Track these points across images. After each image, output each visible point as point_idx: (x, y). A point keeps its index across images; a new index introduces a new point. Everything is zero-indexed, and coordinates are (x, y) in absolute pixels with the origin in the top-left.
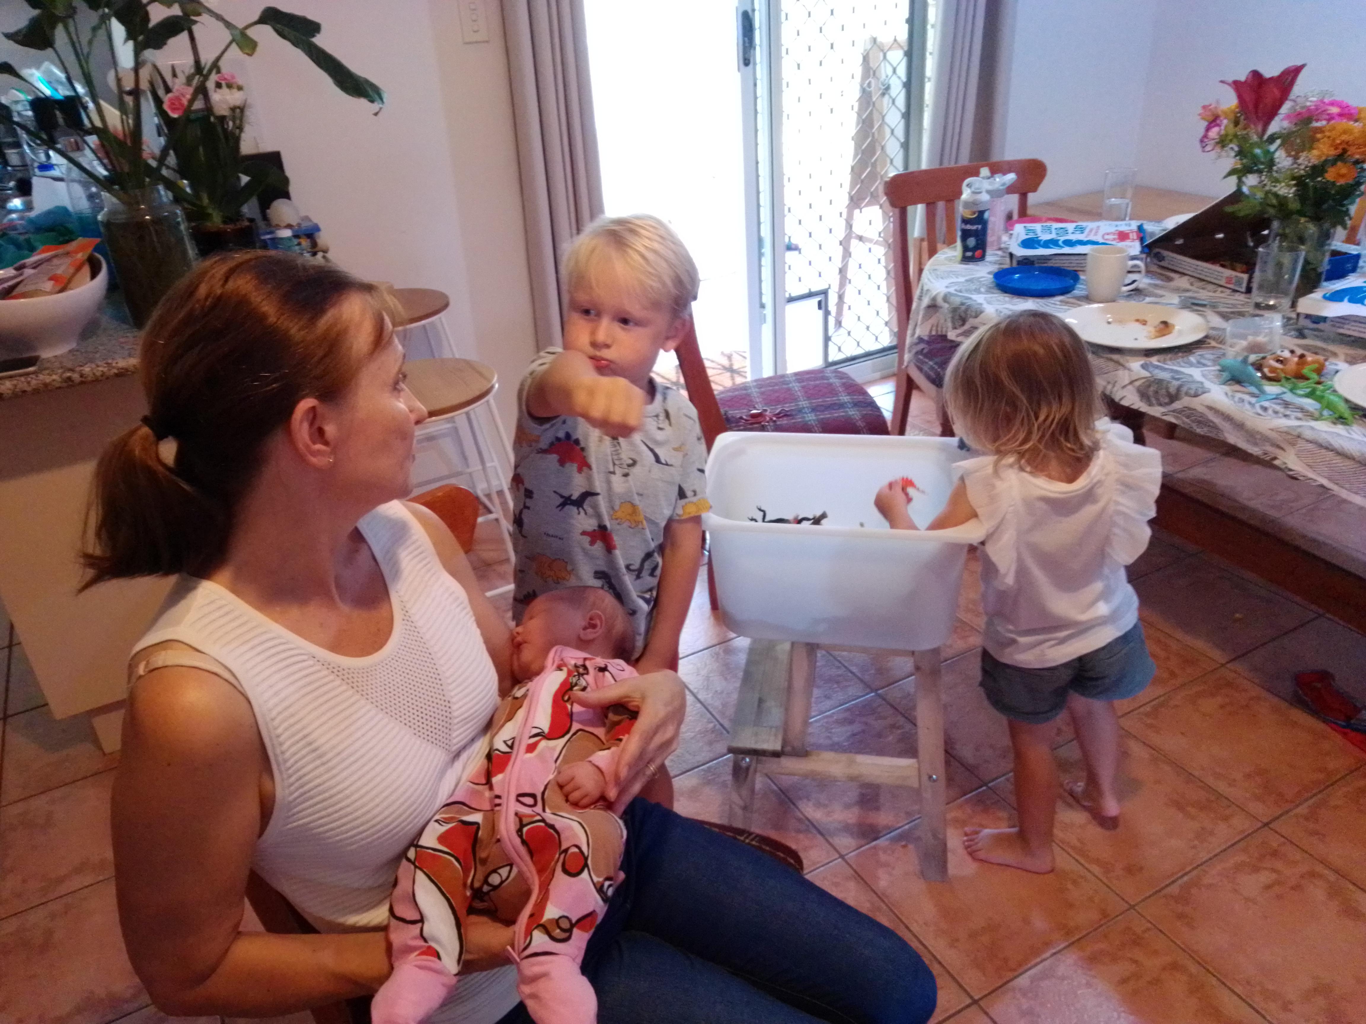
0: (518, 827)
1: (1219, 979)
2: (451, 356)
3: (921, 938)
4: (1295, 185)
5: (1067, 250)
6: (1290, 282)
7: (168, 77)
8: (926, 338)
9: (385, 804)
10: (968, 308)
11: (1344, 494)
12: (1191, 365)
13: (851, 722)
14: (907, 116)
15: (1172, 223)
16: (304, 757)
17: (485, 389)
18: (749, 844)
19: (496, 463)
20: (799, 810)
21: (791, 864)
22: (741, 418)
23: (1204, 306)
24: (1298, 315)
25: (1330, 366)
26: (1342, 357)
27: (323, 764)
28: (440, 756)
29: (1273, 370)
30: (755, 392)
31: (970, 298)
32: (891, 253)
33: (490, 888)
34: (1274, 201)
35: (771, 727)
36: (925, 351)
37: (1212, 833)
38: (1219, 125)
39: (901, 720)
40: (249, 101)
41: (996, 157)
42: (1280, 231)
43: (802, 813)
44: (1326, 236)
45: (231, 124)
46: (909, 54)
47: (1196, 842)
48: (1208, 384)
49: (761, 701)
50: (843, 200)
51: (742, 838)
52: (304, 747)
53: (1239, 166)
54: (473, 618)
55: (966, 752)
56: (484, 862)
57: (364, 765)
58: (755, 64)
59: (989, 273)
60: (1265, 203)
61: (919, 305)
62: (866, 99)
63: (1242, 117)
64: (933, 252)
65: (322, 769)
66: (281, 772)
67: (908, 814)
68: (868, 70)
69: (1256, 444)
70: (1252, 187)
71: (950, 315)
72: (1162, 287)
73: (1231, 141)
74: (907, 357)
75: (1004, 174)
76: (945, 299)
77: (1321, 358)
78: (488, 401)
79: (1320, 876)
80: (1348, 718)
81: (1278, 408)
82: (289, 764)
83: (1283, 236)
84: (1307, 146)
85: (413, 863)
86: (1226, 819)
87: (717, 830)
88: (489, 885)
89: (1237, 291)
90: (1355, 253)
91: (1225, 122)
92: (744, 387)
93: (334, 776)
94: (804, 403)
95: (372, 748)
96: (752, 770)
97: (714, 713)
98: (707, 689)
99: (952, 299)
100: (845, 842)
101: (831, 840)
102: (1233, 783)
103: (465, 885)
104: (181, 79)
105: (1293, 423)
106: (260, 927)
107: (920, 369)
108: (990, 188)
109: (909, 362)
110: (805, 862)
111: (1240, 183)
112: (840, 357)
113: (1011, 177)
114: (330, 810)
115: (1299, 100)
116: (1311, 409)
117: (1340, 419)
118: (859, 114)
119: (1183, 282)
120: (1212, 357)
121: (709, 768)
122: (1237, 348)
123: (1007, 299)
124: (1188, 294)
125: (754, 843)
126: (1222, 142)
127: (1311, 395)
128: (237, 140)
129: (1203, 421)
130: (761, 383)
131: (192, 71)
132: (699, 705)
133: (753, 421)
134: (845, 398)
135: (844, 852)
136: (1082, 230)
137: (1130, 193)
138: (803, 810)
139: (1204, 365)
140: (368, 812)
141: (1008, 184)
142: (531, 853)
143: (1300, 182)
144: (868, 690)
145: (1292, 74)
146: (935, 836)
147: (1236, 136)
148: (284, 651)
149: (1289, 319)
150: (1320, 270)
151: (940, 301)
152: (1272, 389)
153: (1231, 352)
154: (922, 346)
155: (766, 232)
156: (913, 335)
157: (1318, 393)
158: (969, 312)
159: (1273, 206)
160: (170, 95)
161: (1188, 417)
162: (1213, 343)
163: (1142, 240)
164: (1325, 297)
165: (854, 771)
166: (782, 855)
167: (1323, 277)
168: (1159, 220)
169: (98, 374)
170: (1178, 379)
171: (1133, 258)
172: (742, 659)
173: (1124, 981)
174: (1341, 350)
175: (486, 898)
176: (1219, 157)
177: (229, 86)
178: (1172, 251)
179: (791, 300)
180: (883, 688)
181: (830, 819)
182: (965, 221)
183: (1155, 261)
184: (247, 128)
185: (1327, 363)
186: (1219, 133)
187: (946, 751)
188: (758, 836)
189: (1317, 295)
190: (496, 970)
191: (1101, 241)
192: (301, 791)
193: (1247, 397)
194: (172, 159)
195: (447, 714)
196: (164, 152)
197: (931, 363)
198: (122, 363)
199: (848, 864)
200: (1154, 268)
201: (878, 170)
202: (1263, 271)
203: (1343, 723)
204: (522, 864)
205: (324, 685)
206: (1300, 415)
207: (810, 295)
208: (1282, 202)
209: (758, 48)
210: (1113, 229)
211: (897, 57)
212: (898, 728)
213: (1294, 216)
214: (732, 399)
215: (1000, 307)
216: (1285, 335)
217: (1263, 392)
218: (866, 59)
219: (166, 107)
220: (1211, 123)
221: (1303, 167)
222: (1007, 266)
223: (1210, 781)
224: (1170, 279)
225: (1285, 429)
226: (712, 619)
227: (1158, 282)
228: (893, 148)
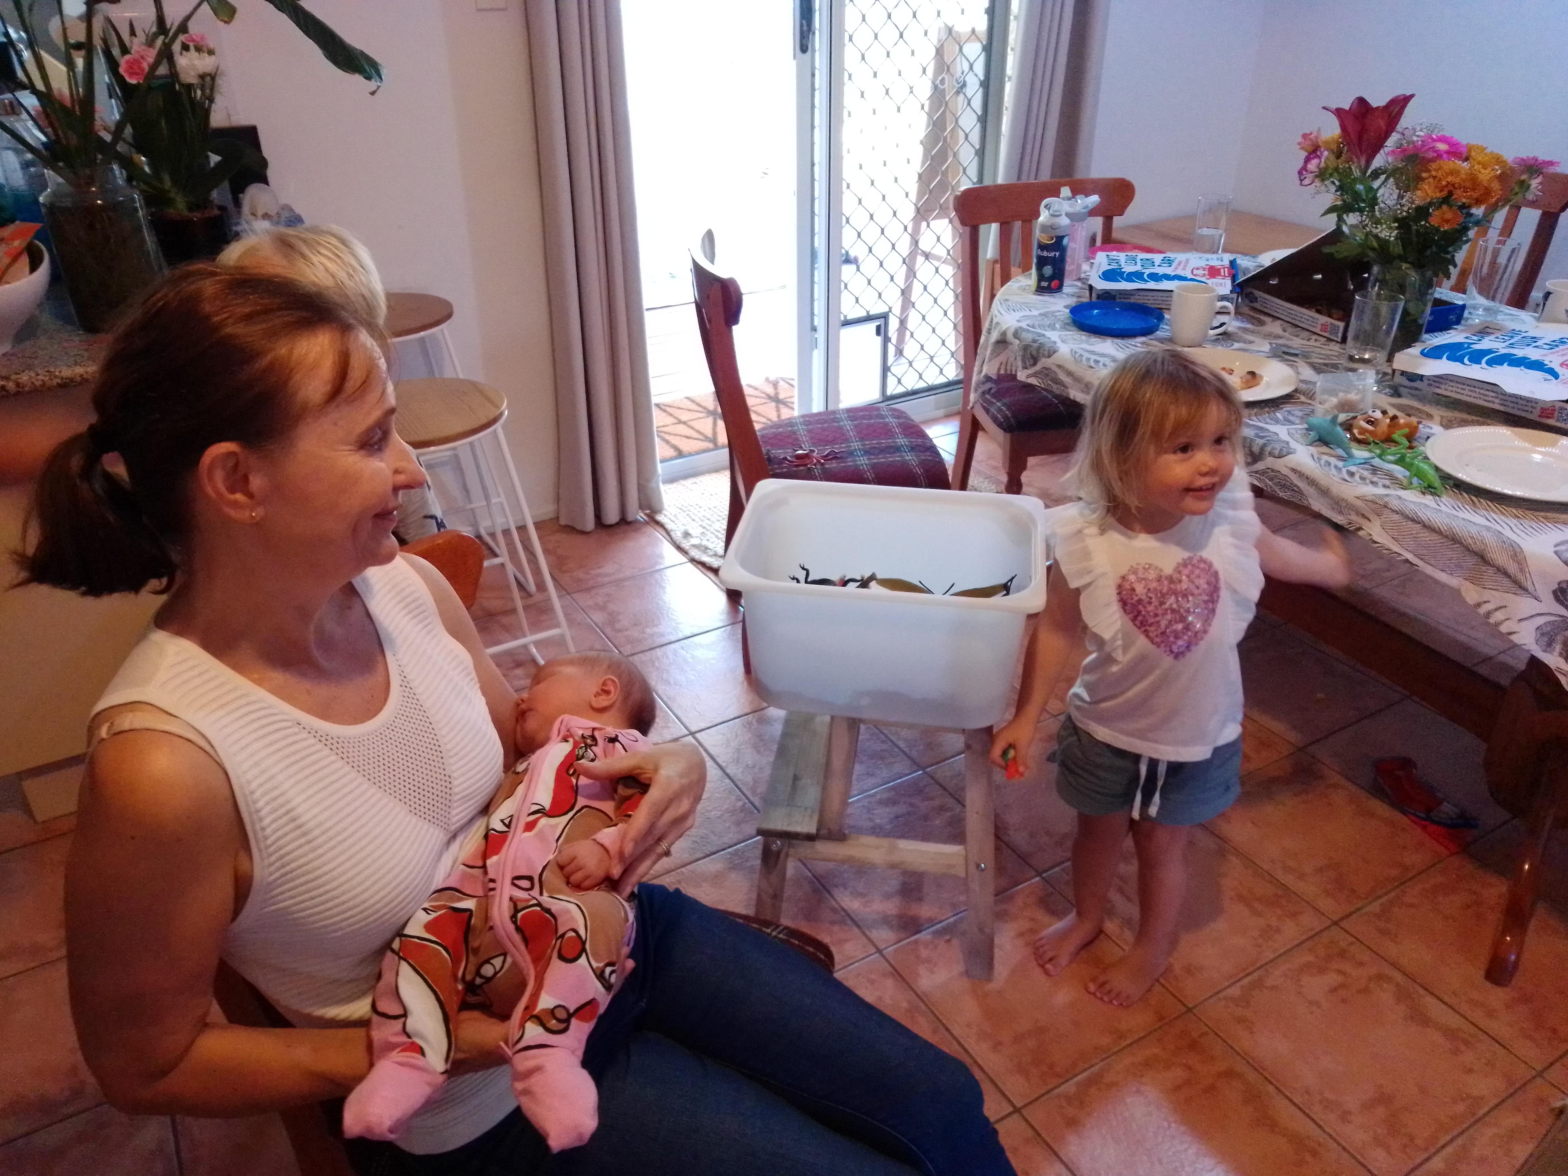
0: (512, 912)
1: (1276, 1088)
2: (454, 376)
3: (961, 1040)
4: (1397, 228)
5: (1152, 285)
6: (1388, 332)
7: (126, 36)
8: (994, 377)
9: (376, 887)
10: (1041, 346)
11: (1429, 570)
12: (1277, 421)
13: (895, 803)
14: (983, 120)
15: (1268, 259)
16: (286, 834)
17: (492, 416)
18: (775, 937)
19: (502, 499)
20: (835, 900)
21: (821, 959)
22: (785, 459)
23: (1296, 355)
24: (1394, 371)
25: (1423, 430)
26: (1437, 419)
27: (309, 842)
28: (437, 836)
29: (1363, 431)
30: (801, 430)
31: (1044, 335)
32: (960, 273)
33: (483, 980)
34: (1375, 244)
35: (806, 809)
36: (993, 391)
37: (1278, 931)
38: (1319, 157)
39: (950, 802)
40: (222, 67)
41: (1079, 175)
42: (1380, 277)
43: (838, 903)
44: (1429, 285)
45: (199, 93)
46: (988, 49)
47: (1260, 941)
48: (1293, 444)
49: (796, 778)
50: (908, 212)
51: (769, 931)
52: (287, 824)
53: (1339, 203)
54: (478, 685)
55: (1019, 838)
56: (476, 951)
57: (354, 844)
58: (814, 51)
59: (1066, 307)
60: (1364, 245)
61: (987, 340)
62: (938, 96)
63: (1346, 148)
64: (1006, 278)
65: (307, 848)
66: (260, 850)
67: (954, 906)
68: (942, 64)
69: (1341, 512)
70: (1352, 227)
71: (1021, 353)
72: (1253, 332)
73: (1331, 175)
74: (972, 397)
75: (1087, 196)
76: (1016, 335)
77: (1414, 420)
78: (495, 431)
79: (1389, 979)
80: (1429, 810)
81: (1366, 474)
82: (269, 842)
83: (1383, 283)
84: (1412, 185)
85: (397, 954)
86: (1294, 915)
87: (741, 921)
88: (482, 977)
89: (1332, 340)
90: (1460, 303)
91: (1326, 153)
92: (790, 423)
93: (320, 856)
94: (856, 445)
95: (362, 827)
96: (782, 855)
97: (744, 789)
98: (738, 762)
99: (1024, 335)
100: (884, 935)
101: (867, 932)
102: (1302, 876)
103: (455, 976)
104: (141, 37)
105: (1380, 491)
106: (223, 1020)
107: (987, 411)
108: (1070, 210)
109: (975, 403)
110: (837, 958)
111: (1340, 219)
112: (900, 390)
113: (1094, 199)
114: (315, 893)
115: (1406, 132)
116: (1400, 476)
117: (1429, 489)
118: (930, 115)
119: (1275, 327)
120: (1300, 414)
121: (735, 850)
122: (1327, 406)
123: (1084, 338)
124: (1280, 341)
125: (781, 936)
126: (1322, 175)
127: (1400, 461)
128: (207, 113)
129: (1286, 485)
130: (810, 420)
131: (154, 29)
132: (727, 781)
133: (798, 462)
134: (901, 441)
135: (882, 946)
136: (1170, 262)
137: (1223, 222)
138: (838, 899)
139: (1293, 423)
140: (357, 896)
141: (1091, 206)
142: (526, 940)
143: (1403, 224)
144: (916, 768)
145: (1399, 104)
146: (981, 930)
147: (1336, 169)
148: (265, 716)
149: (1385, 374)
150: (1420, 321)
151: (1010, 337)
152: (1360, 453)
153: (1320, 409)
154: (988, 385)
155: (820, 242)
156: (980, 372)
157: (1408, 460)
158: (1041, 351)
159: (1373, 249)
160: (127, 57)
161: (1271, 480)
162: (1303, 399)
163: (1234, 278)
164: (1422, 353)
165: (896, 858)
166: (811, 949)
167: (1424, 330)
168: (1254, 255)
169: (38, 383)
170: (1262, 437)
171: (1223, 298)
172: (777, 729)
173: (1177, 1088)
174: (1437, 412)
175: (478, 991)
176: (1318, 192)
177: (198, 49)
178: (1265, 292)
179: (847, 323)
180: (932, 765)
181: (868, 910)
182: (1042, 247)
183: (1247, 302)
184: (218, 98)
185: (1421, 426)
186: (1318, 166)
187: (997, 837)
188: (786, 928)
189: (1415, 350)
190: (492, 1070)
191: (1190, 276)
192: (283, 871)
193: (1333, 461)
194: (128, 131)
195: (447, 790)
196: (120, 126)
197: (999, 404)
198: (66, 372)
199: (887, 960)
200: (1246, 310)
201: (950, 179)
202: (1360, 318)
203: (1423, 815)
204: (517, 954)
205: (307, 756)
206: (1387, 482)
207: (869, 318)
208: (1384, 244)
209: (817, 33)
210: (1203, 263)
211: (974, 50)
212: (947, 810)
213: (1396, 262)
214: (776, 436)
215: (1075, 347)
216: (1379, 392)
217: (1350, 456)
218: (939, 52)
219: (121, 70)
220: (1310, 154)
221: (1405, 209)
222: (1086, 300)
223: (1280, 876)
224: (1261, 323)
225: (1370, 498)
226: (745, 683)
227: (1249, 326)
228: (967, 155)
